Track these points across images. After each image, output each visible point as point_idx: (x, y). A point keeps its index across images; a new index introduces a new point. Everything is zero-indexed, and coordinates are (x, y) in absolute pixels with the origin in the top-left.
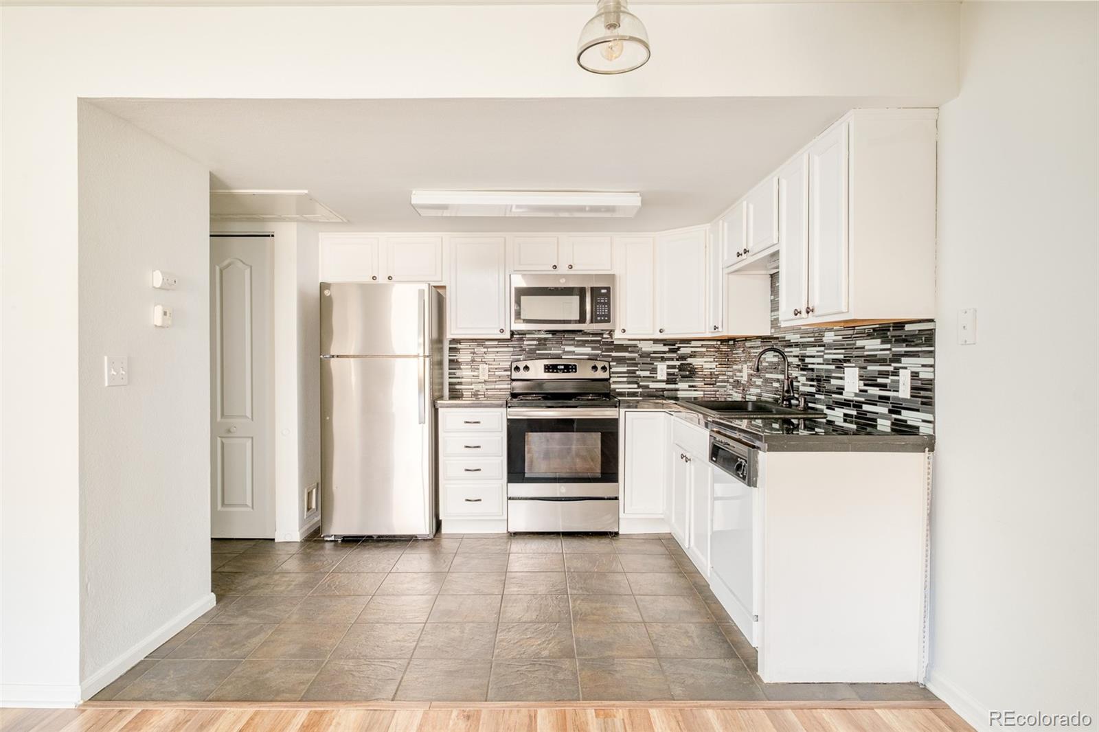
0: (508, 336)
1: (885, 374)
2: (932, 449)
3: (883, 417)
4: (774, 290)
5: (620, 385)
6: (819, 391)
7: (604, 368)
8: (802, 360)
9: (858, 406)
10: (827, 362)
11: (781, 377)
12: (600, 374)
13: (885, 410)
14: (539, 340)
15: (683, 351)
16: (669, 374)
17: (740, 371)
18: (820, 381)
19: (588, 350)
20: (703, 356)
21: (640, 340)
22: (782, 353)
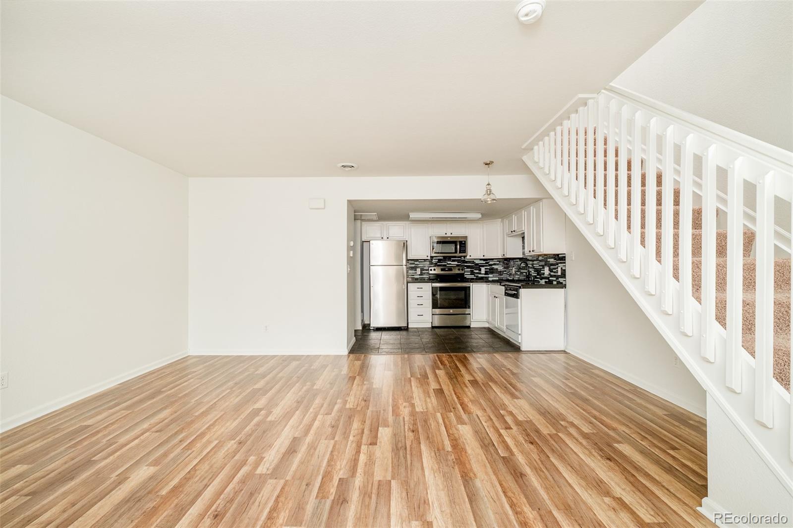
0: (429, 258)
1: (555, 269)
2: (565, 288)
3: (555, 281)
4: (523, 242)
5: (468, 276)
6: (538, 275)
7: (462, 270)
8: (533, 265)
9: (548, 278)
10: (540, 266)
11: (526, 271)
12: (461, 272)
13: (555, 279)
14: (438, 259)
15: (491, 263)
16: (485, 271)
17: (512, 270)
18: (538, 271)
19: (456, 263)
20: (498, 265)
21: (475, 259)
22: (527, 263)
